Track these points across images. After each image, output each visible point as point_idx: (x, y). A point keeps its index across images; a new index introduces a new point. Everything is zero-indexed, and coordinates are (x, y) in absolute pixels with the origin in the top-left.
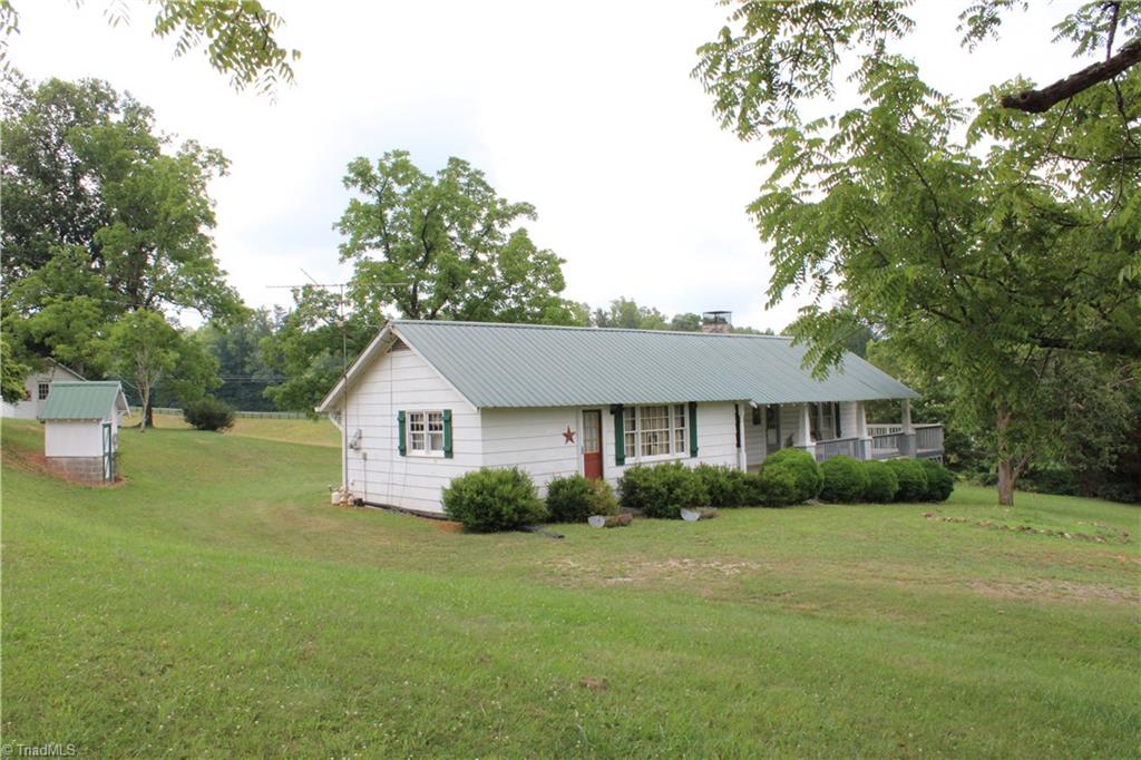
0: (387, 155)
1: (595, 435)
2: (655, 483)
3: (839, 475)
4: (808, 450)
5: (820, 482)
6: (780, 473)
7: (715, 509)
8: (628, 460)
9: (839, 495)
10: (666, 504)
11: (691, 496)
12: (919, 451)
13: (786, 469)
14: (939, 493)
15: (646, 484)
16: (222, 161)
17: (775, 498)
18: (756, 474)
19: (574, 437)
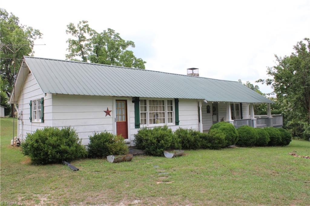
0: (80, 22)
1: (124, 113)
2: (150, 137)
3: (245, 134)
4: (230, 123)
5: (236, 137)
6: (218, 133)
7: (183, 151)
8: (141, 126)
9: (245, 143)
10: (156, 148)
11: (169, 144)
12: (274, 125)
13: (221, 131)
14: (285, 142)
15: (147, 138)
16: (40, 34)
17: (215, 145)
18: (207, 133)
19: (111, 113)
